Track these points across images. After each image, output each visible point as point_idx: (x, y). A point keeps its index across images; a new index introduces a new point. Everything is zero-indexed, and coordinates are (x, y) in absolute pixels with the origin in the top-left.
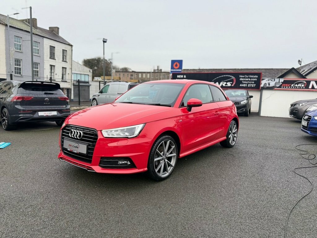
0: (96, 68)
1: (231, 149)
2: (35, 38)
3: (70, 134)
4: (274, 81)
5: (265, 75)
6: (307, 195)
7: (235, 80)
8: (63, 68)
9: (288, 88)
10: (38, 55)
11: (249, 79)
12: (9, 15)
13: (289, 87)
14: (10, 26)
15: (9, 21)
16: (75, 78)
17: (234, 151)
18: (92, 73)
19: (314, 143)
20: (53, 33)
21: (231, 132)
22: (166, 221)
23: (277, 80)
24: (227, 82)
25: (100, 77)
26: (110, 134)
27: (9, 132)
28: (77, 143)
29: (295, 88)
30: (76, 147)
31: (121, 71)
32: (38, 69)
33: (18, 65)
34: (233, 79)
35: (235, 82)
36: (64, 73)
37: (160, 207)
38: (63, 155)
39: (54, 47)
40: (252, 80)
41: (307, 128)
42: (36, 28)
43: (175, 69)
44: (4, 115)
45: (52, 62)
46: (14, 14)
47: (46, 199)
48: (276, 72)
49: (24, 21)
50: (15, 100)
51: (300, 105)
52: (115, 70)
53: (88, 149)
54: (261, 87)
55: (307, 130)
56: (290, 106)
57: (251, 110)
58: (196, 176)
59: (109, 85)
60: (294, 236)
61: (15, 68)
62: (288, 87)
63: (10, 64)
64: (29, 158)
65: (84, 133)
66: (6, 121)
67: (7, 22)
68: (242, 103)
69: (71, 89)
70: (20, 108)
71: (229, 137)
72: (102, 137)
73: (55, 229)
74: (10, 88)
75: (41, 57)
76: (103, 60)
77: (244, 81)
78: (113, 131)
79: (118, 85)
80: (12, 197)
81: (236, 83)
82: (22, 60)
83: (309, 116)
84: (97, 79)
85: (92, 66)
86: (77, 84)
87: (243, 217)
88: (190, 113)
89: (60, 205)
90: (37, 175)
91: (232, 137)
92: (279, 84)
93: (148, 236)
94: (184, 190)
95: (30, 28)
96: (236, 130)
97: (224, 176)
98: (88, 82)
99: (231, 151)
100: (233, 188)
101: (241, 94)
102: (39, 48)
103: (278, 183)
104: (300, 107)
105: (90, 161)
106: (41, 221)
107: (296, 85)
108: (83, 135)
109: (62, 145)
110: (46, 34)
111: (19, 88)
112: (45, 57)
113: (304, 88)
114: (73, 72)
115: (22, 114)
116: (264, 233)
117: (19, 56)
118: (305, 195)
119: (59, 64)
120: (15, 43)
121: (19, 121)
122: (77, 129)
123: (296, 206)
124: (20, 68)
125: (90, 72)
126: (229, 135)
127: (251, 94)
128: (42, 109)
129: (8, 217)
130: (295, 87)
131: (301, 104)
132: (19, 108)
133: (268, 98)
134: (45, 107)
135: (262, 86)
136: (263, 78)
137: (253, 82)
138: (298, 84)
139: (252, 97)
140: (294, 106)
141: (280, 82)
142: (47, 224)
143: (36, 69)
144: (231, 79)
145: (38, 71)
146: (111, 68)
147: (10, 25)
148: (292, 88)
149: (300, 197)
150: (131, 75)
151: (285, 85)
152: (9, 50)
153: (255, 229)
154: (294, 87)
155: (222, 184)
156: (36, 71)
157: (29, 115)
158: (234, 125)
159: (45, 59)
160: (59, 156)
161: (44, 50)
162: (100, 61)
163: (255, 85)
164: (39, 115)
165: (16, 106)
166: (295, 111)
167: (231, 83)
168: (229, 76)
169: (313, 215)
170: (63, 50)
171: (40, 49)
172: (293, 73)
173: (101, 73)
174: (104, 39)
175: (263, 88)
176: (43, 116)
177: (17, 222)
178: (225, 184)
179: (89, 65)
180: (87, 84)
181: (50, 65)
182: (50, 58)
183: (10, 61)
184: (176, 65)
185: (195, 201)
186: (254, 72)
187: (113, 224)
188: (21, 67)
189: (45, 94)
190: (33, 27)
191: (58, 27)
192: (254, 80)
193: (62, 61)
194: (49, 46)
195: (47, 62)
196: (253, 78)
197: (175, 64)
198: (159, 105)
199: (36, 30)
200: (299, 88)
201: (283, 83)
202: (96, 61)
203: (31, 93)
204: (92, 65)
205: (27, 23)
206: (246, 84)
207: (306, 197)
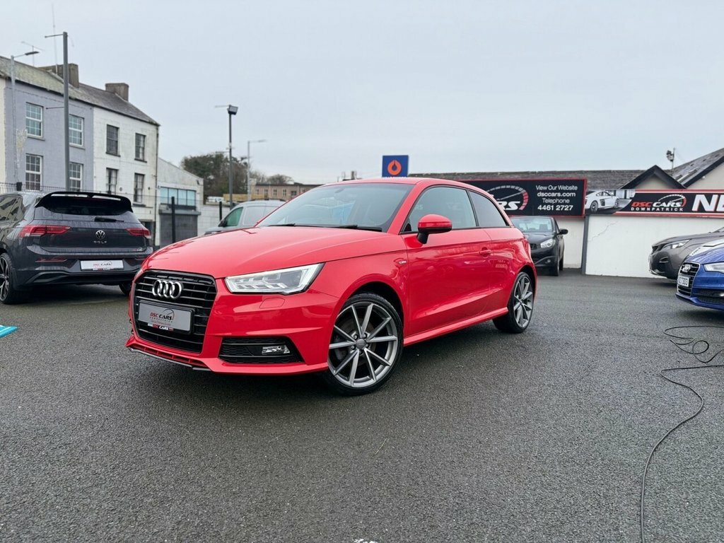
0: (212, 177)
1: (519, 336)
2: (74, 109)
3: (153, 289)
4: (615, 195)
5: (593, 185)
6: (691, 418)
7: (527, 197)
8: (136, 174)
9: (646, 211)
10: (79, 145)
11: (559, 195)
12: (15, 56)
13: (648, 209)
14: (17, 82)
15: (13, 70)
16: (164, 197)
17: (525, 339)
18: (202, 187)
19: (706, 324)
20: (116, 97)
21: (520, 298)
22: (374, 469)
23: (620, 194)
24: (508, 201)
25: (222, 196)
26: (243, 286)
27: (13, 307)
28: (170, 309)
29: (661, 211)
30: (167, 317)
31: (270, 183)
32: (79, 177)
33: (33, 170)
34: (521, 194)
35: (527, 200)
36: (139, 187)
37: (359, 444)
38: (137, 338)
39: (117, 128)
40: (564, 195)
41: (689, 291)
42: (77, 85)
43: (393, 176)
44: (3, 269)
45: (112, 162)
46: (27, 54)
47: (100, 431)
48: (618, 179)
49: (49, 71)
50: (28, 235)
51: (674, 246)
52: (256, 179)
53: (194, 320)
54: (586, 210)
55: (689, 295)
56: (651, 250)
57: (565, 262)
58: (442, 385)
59: (242, 208)
60: (662, 494)
61: (27, 174)
62: (646, 208)
63: (16, 167)
64: (58, 356)
65: (185, 286)
66: (7, 283)
67: (10, 73)
68: (543, 245)
69: (155, 223)
70: (38, 253)
71: (515, 308)
72: (227, 293)
73: (120, 487)
74: (15, 211)
75: (87, 150)
76: (229, 160)
77: (547, 198)
78: (251, 280)
79: (263, 208)
80: (22, 429)
81: (528, 202)
82: (42, 157)
83: (694, 265)
84: (214, 201)
85: (204, 172)
86: (170, 211)
87: (547, 461)
88: (424, 246)
89: (131, 442)
90: (77, 386)
91: (520, 309)
92: (625, 202)
93: (332, 497)
94: (414, 411)
95: (63, 86)
96: (531, 293)
97: (504, 386)
98: (194, 208)
99: (520, 340)
100: (525, 408)
101: (541, 226)
102: (82, 131)
103: (626, 397)
104: (673, 250)
105: (197, 349)
106: (89, 472)
107: (664, 204)
108: (182, 291)
109: (137, 316)
110: (98, 98)
111: (36, 207)
112: (95, 150)
113: (681, 209)
114: (160, 184)
115: (45, 266)
116: (595, 490)
117: (35, 148)
118: (686, 418)
119: (127, 166)
120: (27, 119)
121: (35, 282)
122: (170, 277)
123: (666, 439)
124: (39, 175)
125: (198, 183)
126: (515, 304)
127: (562, 226)
128: (90, 254)
129: (12, 465)
130: (660, 208)
131: (677, 245)
132: (36, 252)
133: (602, 233)
134: (96, 249)
135: (587, 206)
136: (590, 190)
137: (568, 201)
138: (667, 201)
139: (565, 232)
140: (660, 250)
141: (628, 197)
142: (101, 478)
143: (75, 177)
144: (518, 194)
145: (79, 182)
146: (247, 177)
147: (18, 79)
148: (655, 211)
149: (675, 422)
150: (292, 192)
151: (638, 203)
152: (15, 135)
153: (575, 484)
154: (658, 209)
155: (498, 401)
156: (74, 181)
157: (59, 268)
158: (526, 281)
159: (95, 155)
160: (129, 342)
161: (95, 135)
162: (222, 162)
163: (572, 206)
164: (82, 268)
165: (29, 248)
166: (662, 260)
167: (519, 202)
168: (513, 187)
169: (705, 456)
170: (137, 134)
171: (84, 132)
172: (655, 177)
173: (223, 188)
174: (230, 106)
175: (591, 212)
176: (92, 270)
177: (33, 475)
178: (505, 399)
179: (196, 169)
180: (192, 212)
181: (107, 169)
182: (107, 153)
183: (16, 159)
184: (394, 168)
185: (438, 431)
186: (568, 179)
187: (252, 476)
188: (40, 173)
189: (97, 220)
190: (69, 85)
191: (126, 83)
192: (570, 195)
193: (136, 159)
194: (106, 126)
195: (102, 161)
196: (566, 191)
197: (391, 165)
198: (354, 227)
199: (76, 89)
200: (670, 211)
201: (633, 199)
202: (212, 162)
203: (64, 218)
204: (202, 171)
205: (57, 76)
206: (551, 204)
207: (688, 423)
